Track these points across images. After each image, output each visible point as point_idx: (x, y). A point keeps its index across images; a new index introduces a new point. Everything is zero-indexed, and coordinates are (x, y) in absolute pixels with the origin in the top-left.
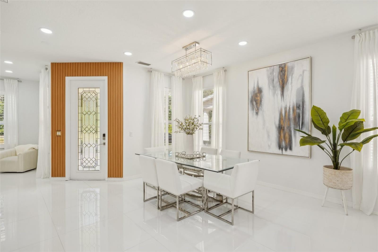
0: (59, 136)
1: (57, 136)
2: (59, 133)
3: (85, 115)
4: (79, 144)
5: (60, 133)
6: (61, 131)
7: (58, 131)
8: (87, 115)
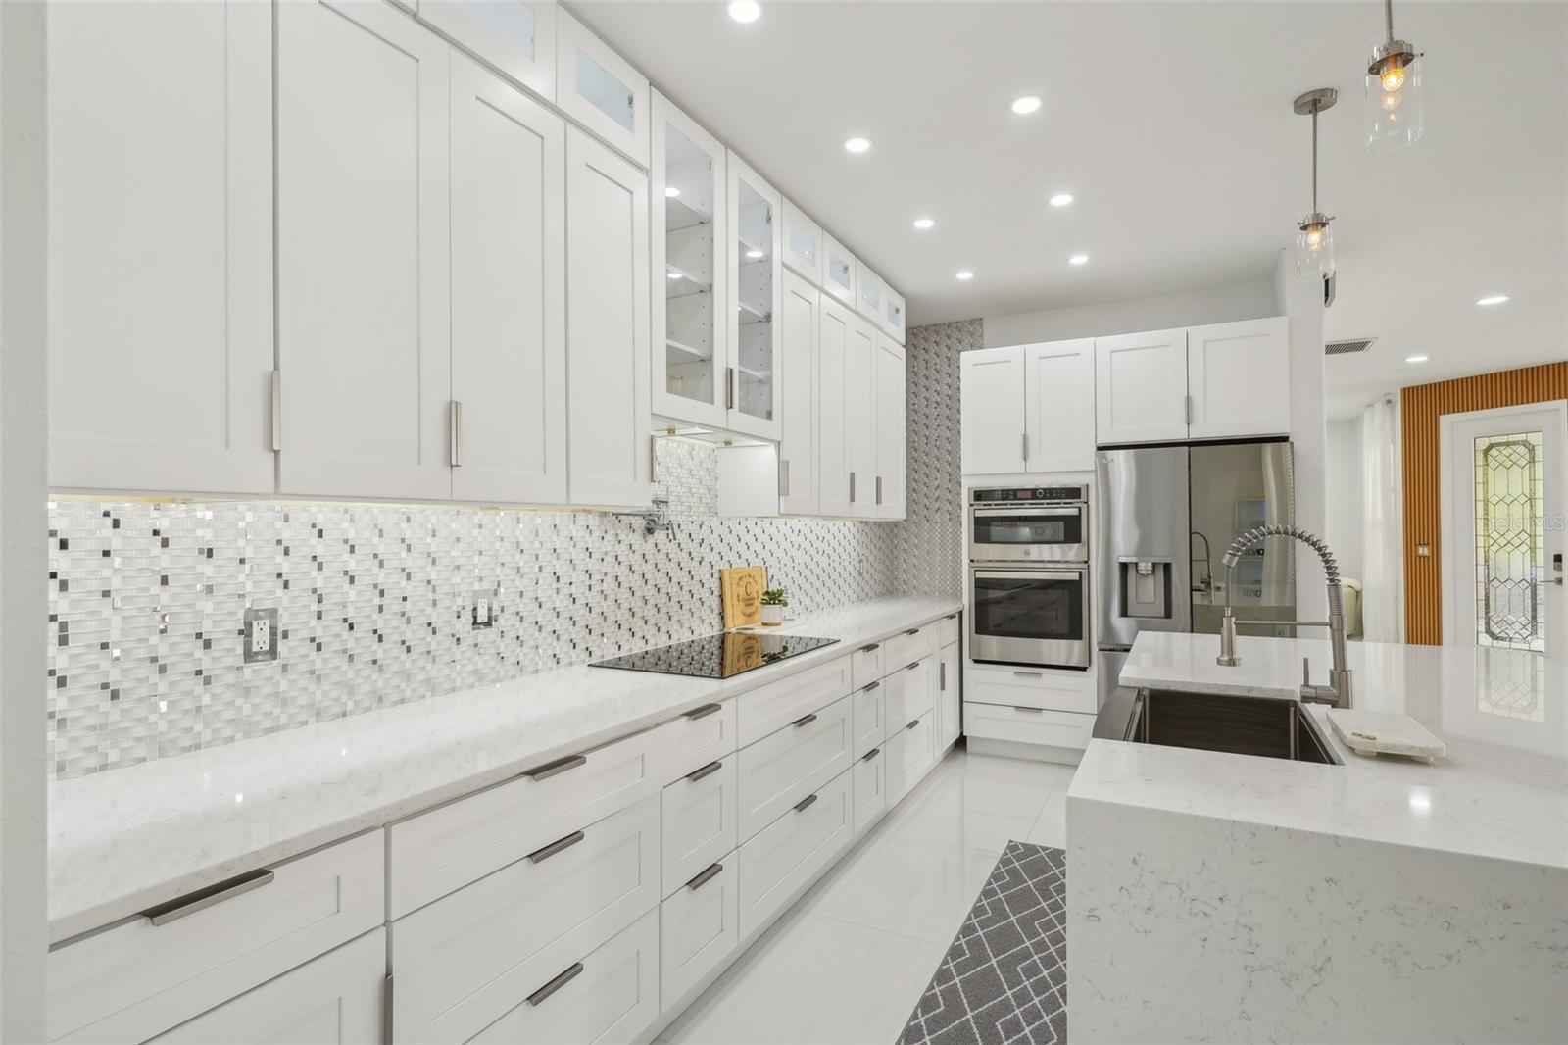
0: (1424, 557)
1: (1420, 557)
2: (1423, 551)
3: (1495, 505)
4: (1479, 577)
5: (1426, 550)
6: (1428, 544)
7: (1420, 544)
8: (1501, 506)
